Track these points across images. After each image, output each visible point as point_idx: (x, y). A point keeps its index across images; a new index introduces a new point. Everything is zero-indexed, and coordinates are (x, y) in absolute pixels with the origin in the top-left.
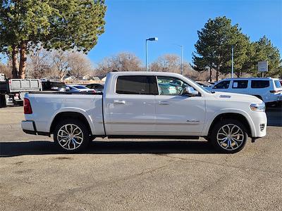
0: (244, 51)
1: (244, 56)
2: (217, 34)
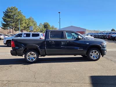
1: (24, 24)
2: (12, 14)
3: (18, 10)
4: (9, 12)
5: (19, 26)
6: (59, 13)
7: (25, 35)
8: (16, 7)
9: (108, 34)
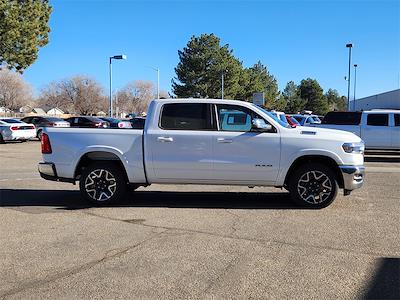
0: (235, 79)
1: (237, 85)
2: (203, 56)
4: (195, 51)
6: (349, 46)
8: (215, 36)
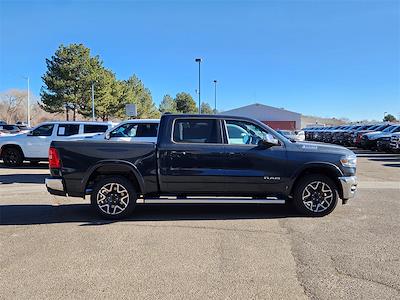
1: (108, 96)
3: (91, 55)
4: (64, 60)
5: (93, 103)
7: (62, 130)
8: (85, 46)
9: (356, 132)
